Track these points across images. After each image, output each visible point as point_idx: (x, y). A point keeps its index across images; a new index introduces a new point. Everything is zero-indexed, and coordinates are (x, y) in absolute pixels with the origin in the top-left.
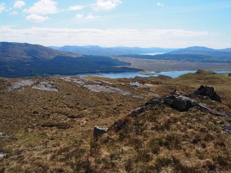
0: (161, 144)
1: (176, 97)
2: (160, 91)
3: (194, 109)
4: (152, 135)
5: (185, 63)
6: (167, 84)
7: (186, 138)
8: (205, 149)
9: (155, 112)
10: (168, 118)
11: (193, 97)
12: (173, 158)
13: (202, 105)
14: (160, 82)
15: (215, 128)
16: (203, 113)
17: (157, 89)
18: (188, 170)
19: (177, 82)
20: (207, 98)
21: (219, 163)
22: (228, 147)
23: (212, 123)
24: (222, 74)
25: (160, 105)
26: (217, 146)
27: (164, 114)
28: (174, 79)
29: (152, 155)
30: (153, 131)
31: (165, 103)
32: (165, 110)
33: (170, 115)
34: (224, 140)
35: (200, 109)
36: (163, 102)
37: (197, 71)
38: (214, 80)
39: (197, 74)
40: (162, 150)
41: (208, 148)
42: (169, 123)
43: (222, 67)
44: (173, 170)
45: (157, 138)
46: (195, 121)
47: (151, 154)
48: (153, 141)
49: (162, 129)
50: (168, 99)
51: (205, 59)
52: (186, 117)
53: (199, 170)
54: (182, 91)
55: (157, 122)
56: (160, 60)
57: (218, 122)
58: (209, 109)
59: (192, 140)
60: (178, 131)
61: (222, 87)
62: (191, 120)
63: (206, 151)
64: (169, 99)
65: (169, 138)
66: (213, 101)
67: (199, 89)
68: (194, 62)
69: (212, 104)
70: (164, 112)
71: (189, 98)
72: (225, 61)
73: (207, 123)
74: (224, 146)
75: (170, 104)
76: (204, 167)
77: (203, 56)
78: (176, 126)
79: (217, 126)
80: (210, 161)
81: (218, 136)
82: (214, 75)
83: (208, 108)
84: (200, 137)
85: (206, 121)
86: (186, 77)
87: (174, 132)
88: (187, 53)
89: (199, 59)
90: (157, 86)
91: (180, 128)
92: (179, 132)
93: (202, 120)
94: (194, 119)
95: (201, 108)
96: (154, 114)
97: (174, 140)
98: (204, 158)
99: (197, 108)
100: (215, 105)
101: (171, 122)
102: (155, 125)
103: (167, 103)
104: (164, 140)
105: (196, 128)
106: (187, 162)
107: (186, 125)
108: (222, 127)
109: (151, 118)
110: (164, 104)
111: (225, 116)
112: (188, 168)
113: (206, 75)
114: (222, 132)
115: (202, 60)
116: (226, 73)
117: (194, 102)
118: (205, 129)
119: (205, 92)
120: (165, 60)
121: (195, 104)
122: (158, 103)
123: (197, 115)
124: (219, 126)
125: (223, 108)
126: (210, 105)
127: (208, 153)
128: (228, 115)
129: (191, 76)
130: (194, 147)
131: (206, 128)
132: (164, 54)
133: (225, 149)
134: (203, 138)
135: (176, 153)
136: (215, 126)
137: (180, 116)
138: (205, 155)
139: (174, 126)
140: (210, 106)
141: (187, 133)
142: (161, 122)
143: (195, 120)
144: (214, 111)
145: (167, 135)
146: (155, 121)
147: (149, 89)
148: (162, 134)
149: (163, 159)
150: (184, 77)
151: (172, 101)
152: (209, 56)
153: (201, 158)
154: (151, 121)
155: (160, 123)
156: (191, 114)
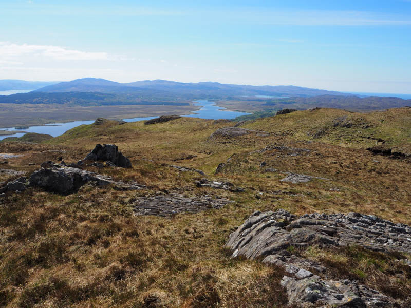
0: (29, 263)
1: (53, 171)
2: (30, 163)
3: (87, 187)
4: (10, 250)
5: (74, 108)
6: (44, 150)
7: (76, 239)
8: (108, 249)
9: (14, 206)
10: (41, 211)
11: (86, 167)
12: (54, 280)
13: (99, 177)
14: (29, 148)
15: (123, 211)
16: (102, 191)
17: (24, 162)
18: (81, 292)
19: (63, 144)
20: (108, 165)
21: (129, 264)
22: (143, 236)
23: (117, 204)
24: (135, 122)
25: (23, 191)
26: (126, 239)
27: (33, 207)
28: (56, 138)
29: (14, 289)
30: (12, 244)
31: (34, 184)
32: (33, 198)
33: (45, 205)
34: (136, 226)
35: (98, 185)
36: (28, 183)
37: (96, 121)
38: (124, 134)
39: (96, 126)
40: (33, 274)
41: (113, 245)
42: (43, 220)
43: (133, 111)
44: (54, 303)
45: (21, 254)
46: (90, 207)
47: (9, 288)
48: (14, 261)
49: (30, 234)
50: (37, 177)
51: (106, 100)
52: (74, 203)
53: (100, 286)
54: (73, 158)
55: (20, 224)
56: (23, 105)
57: (127, 200)
58: (113, 182)
59: (85, 241)
60: (62, 230)
61: (136, 143)
62: (84, 207)
63: (110, 251)
64: (40, 176)
65: (45, 248)
66: (119, 168)
67: (95, 152)
68: (89, 105)
69: (116, 172)
70: (33, 202)
71: (79, 168)
72: (137, 102)
73: (110, 205)
74: (137, 235)
75: (44, 184)
76: (108, 278)
77: (102, 94)
78: (57, 222)
79: (125, 206)
80: (117, 265)
81: (128, 223)
82: (124, 125)
83: (110, 181)
84: (99, 231)
85: (108, 203)
86: (77, 133)
87: (53, 234)
88: (73, 89)
89: (96, 101)
90: (23, 155)
91: (65, 224)
92: (62, 232)
93: (102, 202)
94: (89, 204)
95: (99, 183)
96: (13, 210)
97: (54, 249)
98: (107, 264)
99: (93, 184)
100: (122, 174)
101: (47, 217)
102: (16, 231)
103: (36, 184)
104: (35, 255)
105: (92, 218)
106: (79, 279)
107: (75, 217)
108: (133, 207)
109: (5, 219)
110: (31, 187)
111: (136, 188)
112: (81, 290)
113: (110, 126)
114: (134, 214)
115: (102, 101)
116: (141, 121)
117: (87, 175)
118: (107, 216)
119: (104, 155)
120: (34, 103)
121: (87, 178)
122: (18, 187)
123: (93, 195)
124: (129, 207)
125: (133, 177)
126: (114, 175)
127: (114, 254)
128: (141, 186)
129: (87, 131)
130: (92, 251)
131: (109, 214)
132: (31, 92)
133: (139, 240)
134: (105, 231)
135: (58, 272)
136: (122, 207)
137: (64, 203)
138: (109, 259)
139: (53, 224)
140: (113, 177)
141: (77, 229)
142: (28, 221)
143: (91, 204)
144: (119, 184)
145: (41, 243)
146: (15, 223)
147: (6, 163)
148: (32, 244)
149: (35, 289)
150: (74, 134)
151: (46, 178)
152: (113, 95)
153: (102, 265)
154: (7, 225)
155: (25, 225)
156: (84, 195)
